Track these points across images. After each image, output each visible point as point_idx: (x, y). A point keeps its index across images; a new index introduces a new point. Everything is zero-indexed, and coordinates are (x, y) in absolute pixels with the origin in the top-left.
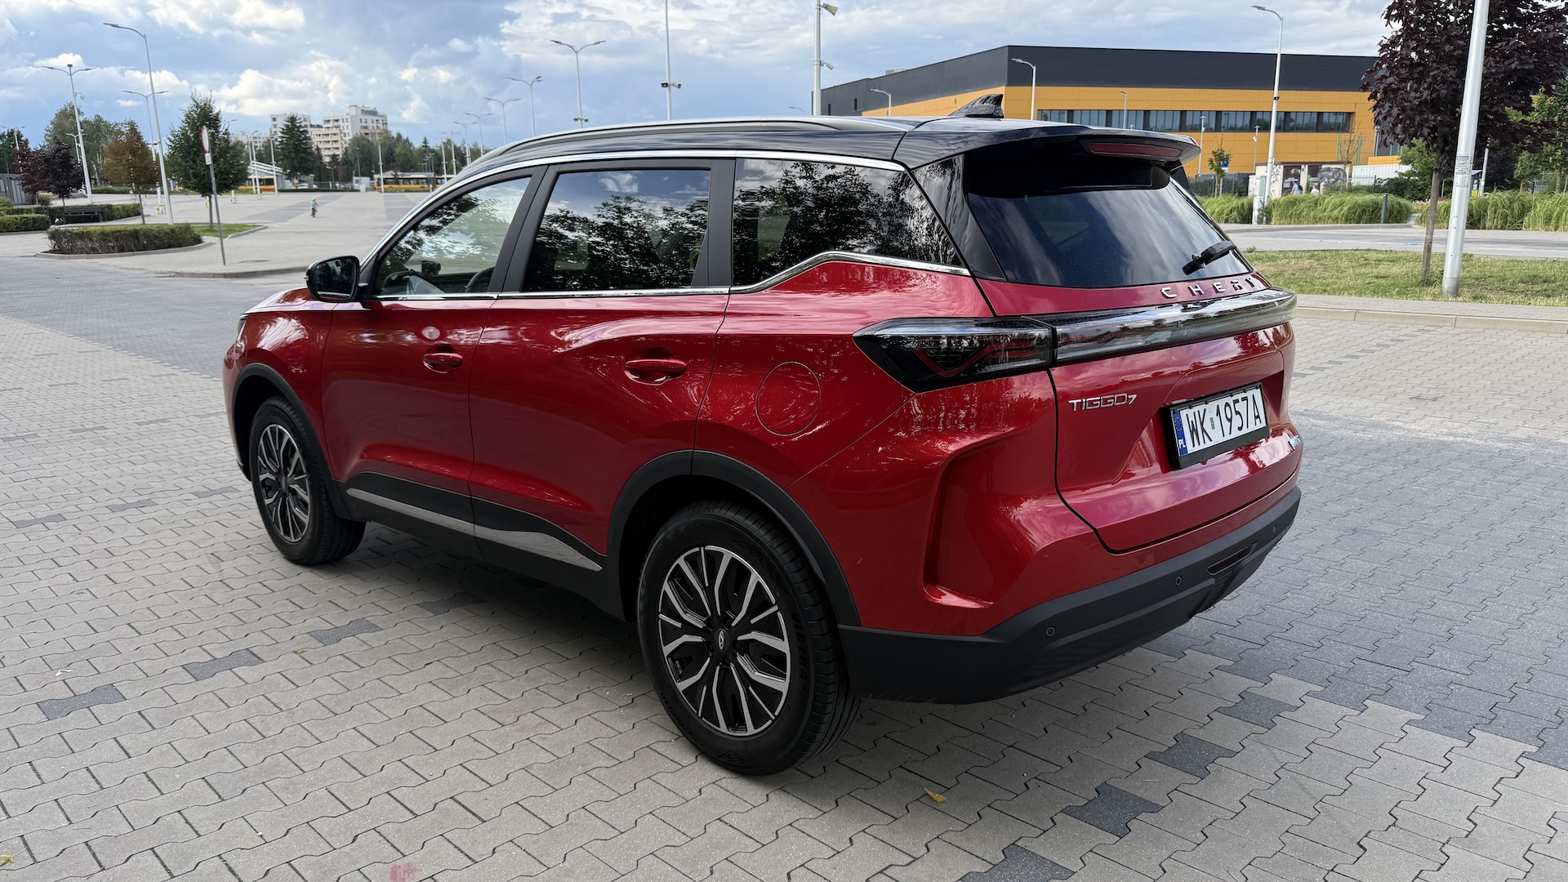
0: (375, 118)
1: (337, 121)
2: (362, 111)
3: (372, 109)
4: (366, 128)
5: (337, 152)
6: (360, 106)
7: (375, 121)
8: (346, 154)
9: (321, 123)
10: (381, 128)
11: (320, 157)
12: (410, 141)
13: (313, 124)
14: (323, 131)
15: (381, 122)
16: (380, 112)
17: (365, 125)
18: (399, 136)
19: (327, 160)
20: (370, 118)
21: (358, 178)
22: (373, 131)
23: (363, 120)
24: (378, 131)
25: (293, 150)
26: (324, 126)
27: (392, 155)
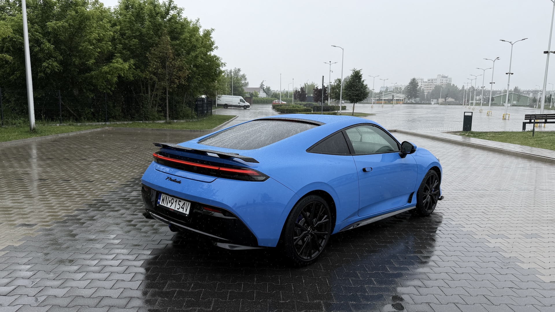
1: (432, 80)
3: (446, 76)
5: (430, 91)
6: (442, 75)
7: (446, 80)
8: (432, 91)
9: (427, 81)
10: (448, 82)
11: (423, 92)
12: (457, 87)
13: (424, 81)
14: (427, 84)
15: (448, 80)
16: (449, 77)
18: (454, 85)
19: (426, 94)
20: (444, 79)
21: (432, 100)
22: (445, 84)
23: (442, 80)
27: (449, 92)
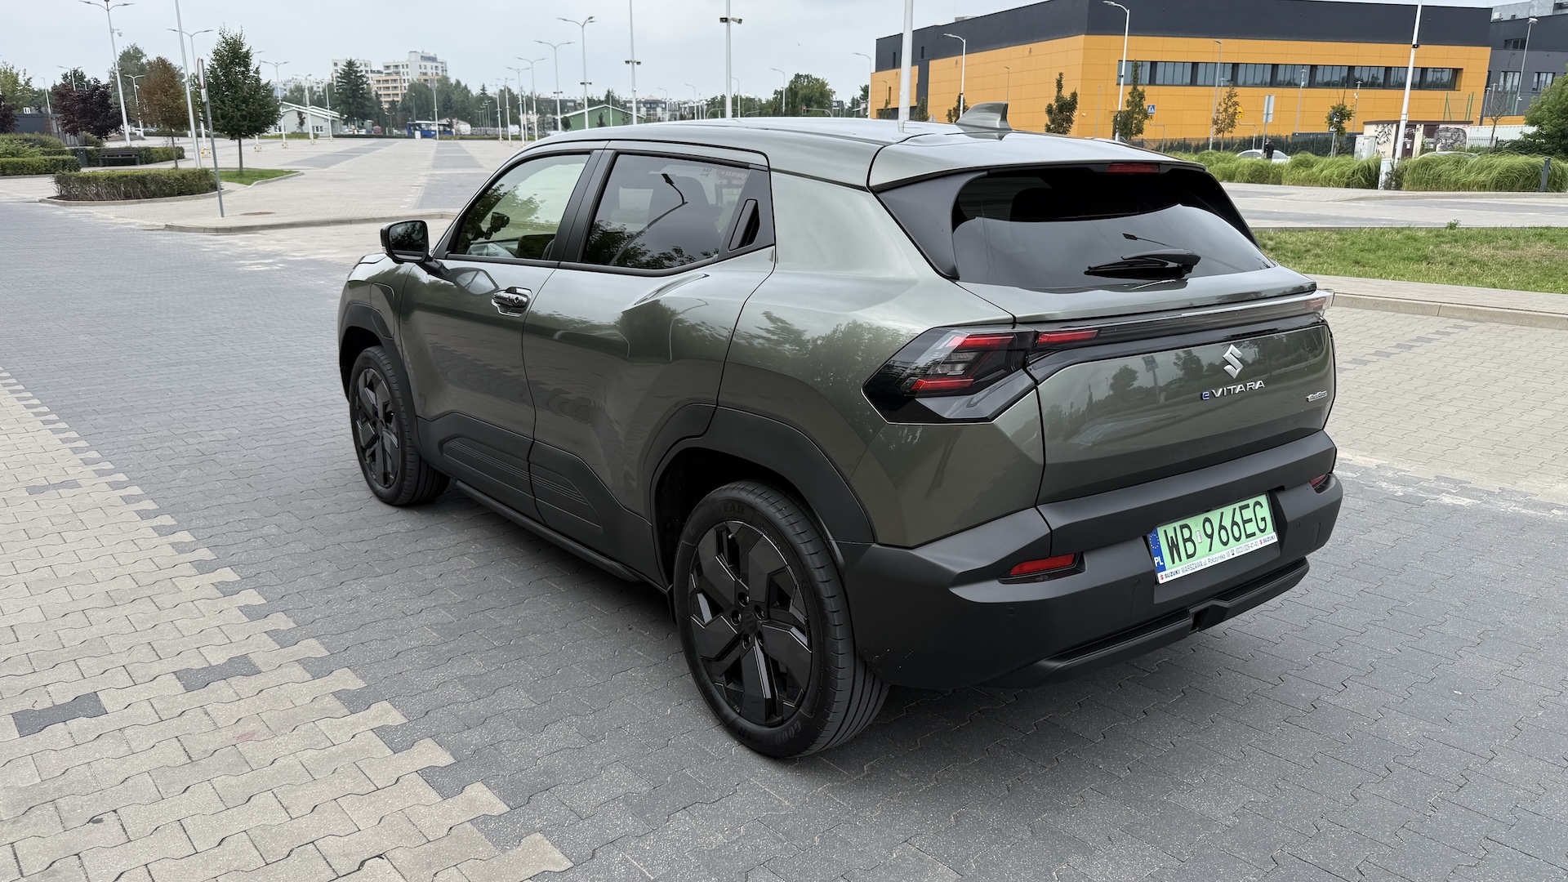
0: (434, 64)
1: (396, 66)
2: (422, 57)
3: (432, 55)
4: (425, 74)
5: (396, 99)
6: (420, 52)
7: (434, 68)
8: (404, 100)
9: (381, 68)
10: (441, 74)
11: (379, 103)
12: (469, 89)
13: (373, 70)
14: (383, 77)
15: (440, 69)
16: (439, 59)
17: (425, 71)
18: (458, 83)
19: (386, 106)
20: (429, 64)
22: (432, 78)
23: (423, 67)
24: (437, 77)
25: (350, 95)
26: (384, 72)
27: (449, 101)
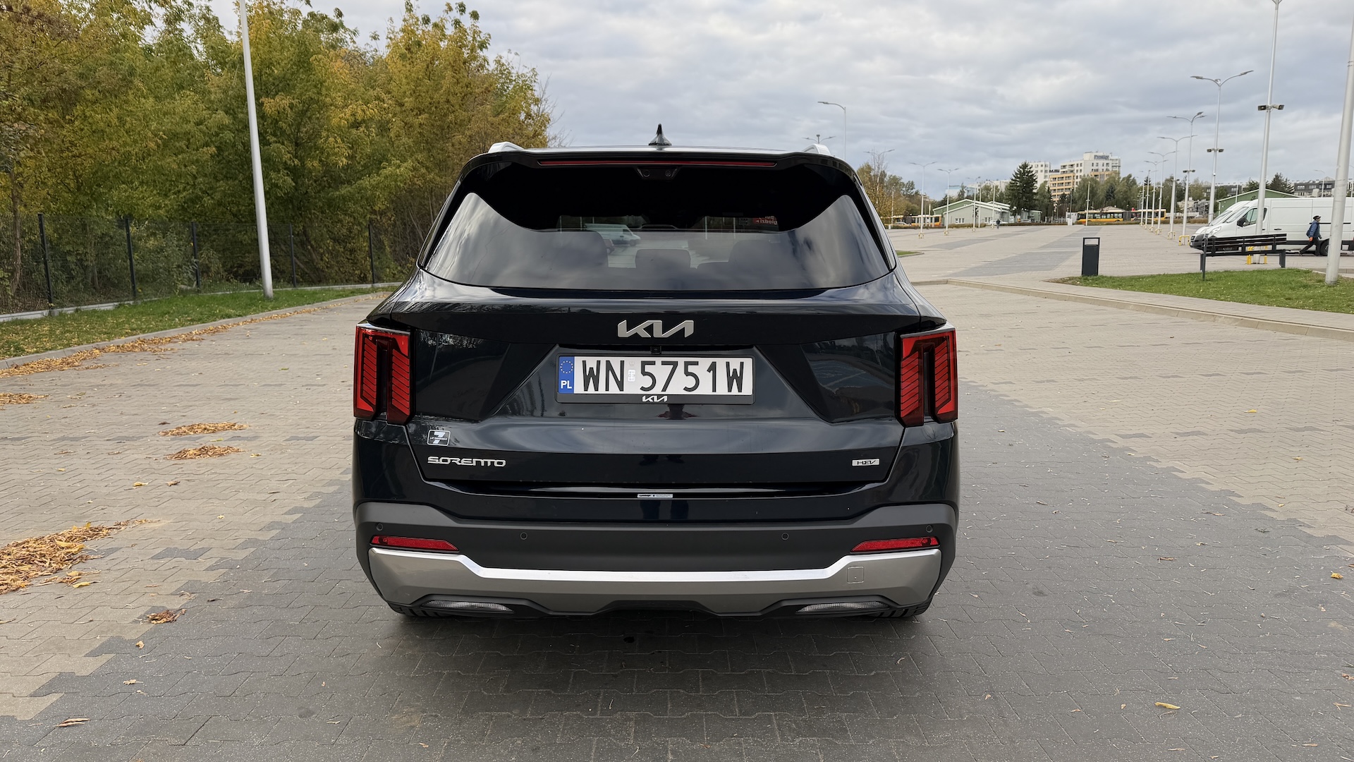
0: (1107, 162)
1: (1072, 165)
2: (1096, 156)
3: (1106, 154)
4: (1097, 170)
5: (1066, 193)
7: (1105, 165)
8: (1072, 193)
9: (1058, 168)
10: (1111, 170)
11: (1049, 196)
12: (1135, 180)
14: (1059, 175)
15: (1110, 165)
16: (1113, 157)
17: (1097, 168)
20: (1101, 162)
21: (1069, 213)
22: (1103, 173)
23: (1095, 165)
24: (1107, 173)
25: (1018, 191)
26: (1061, 170)
